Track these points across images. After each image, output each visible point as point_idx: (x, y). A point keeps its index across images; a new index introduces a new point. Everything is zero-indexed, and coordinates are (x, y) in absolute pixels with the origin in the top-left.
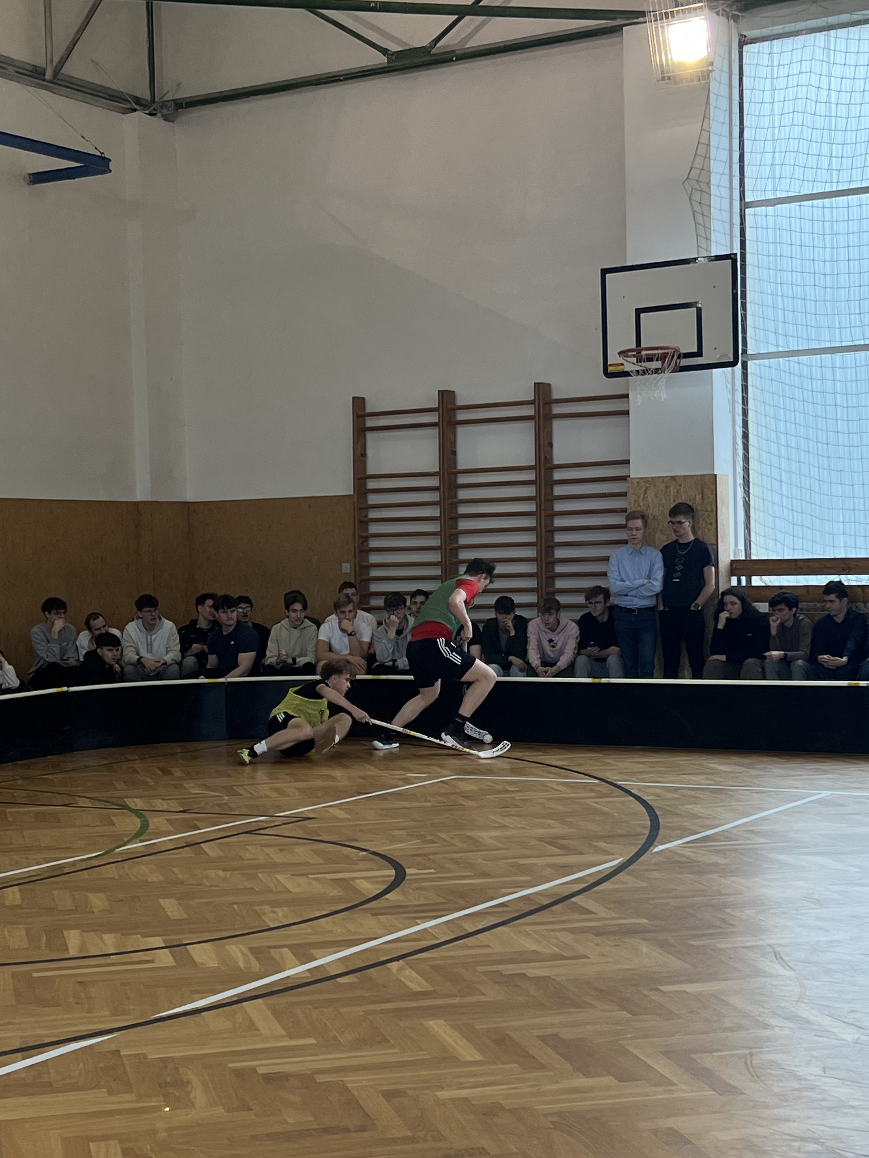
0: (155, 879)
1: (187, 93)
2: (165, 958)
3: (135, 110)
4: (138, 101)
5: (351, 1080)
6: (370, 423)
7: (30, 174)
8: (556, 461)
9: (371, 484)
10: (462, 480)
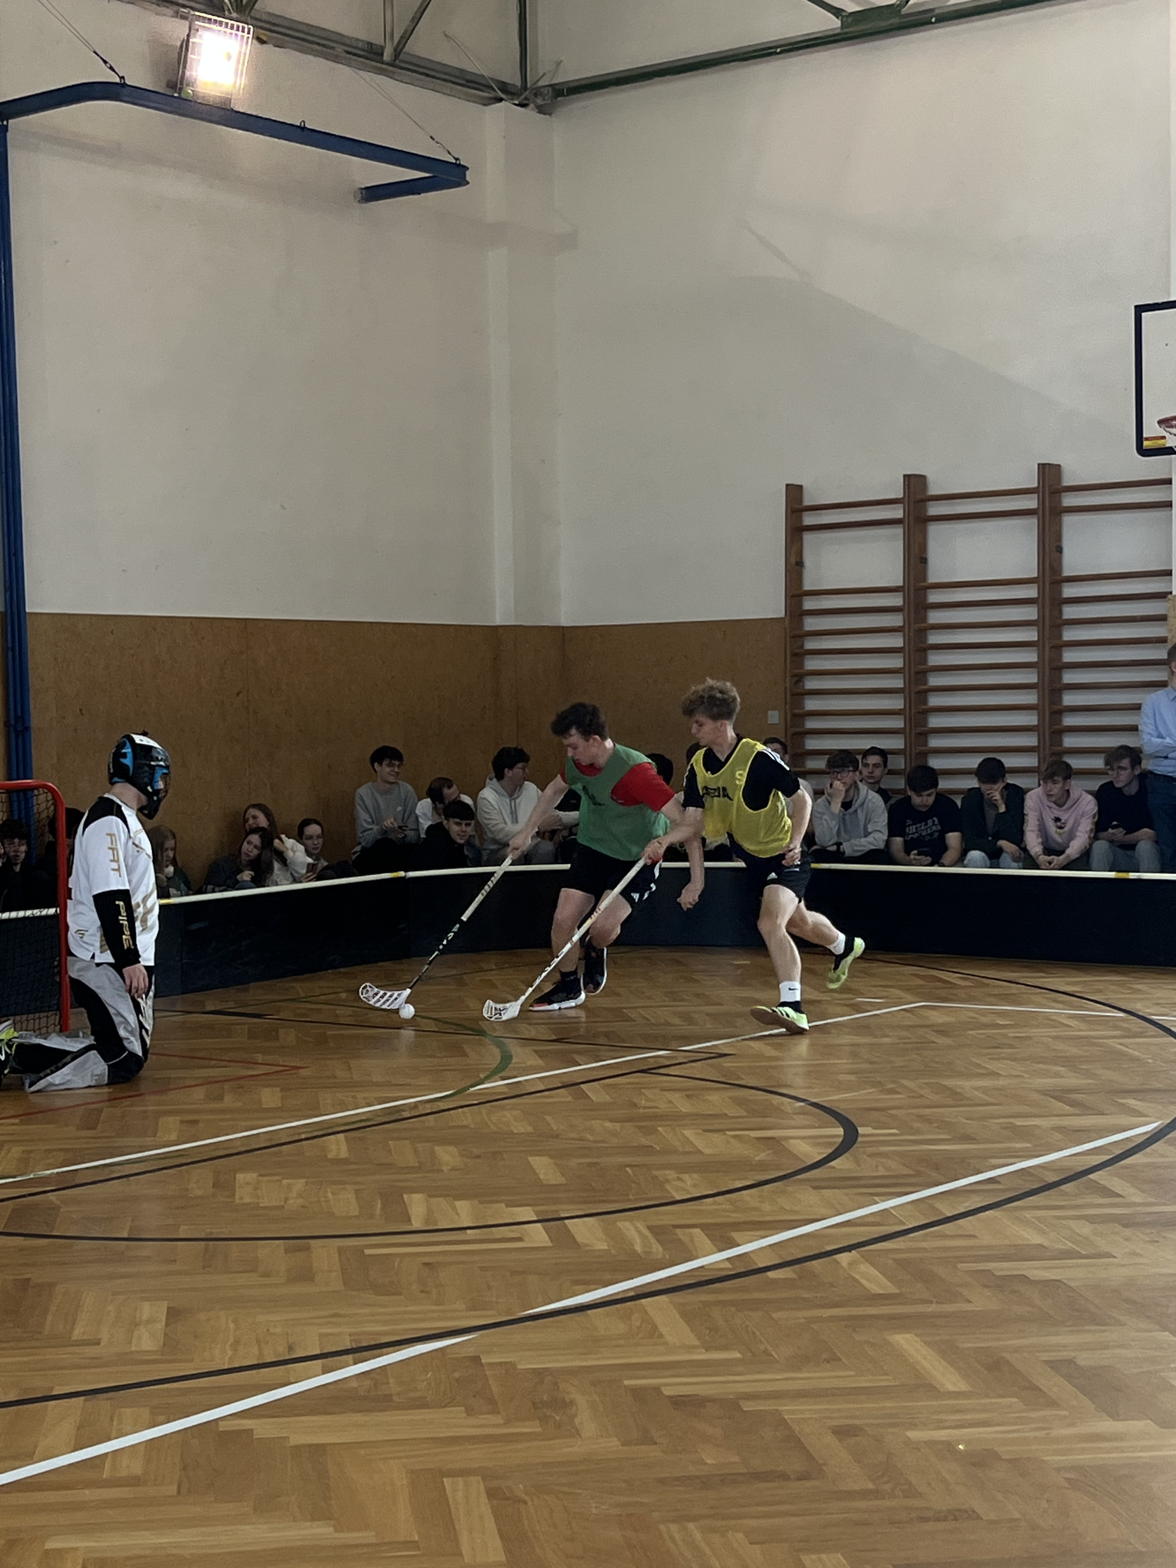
0: (522, 1130)
1: (570, 74)
2: (538, 1235)
3: (500, 100)
4: (504, 87)
5: (790, 1410)
6: (809, 519)
7: (362, 189)
8: (1067, 572)
9: (809, 604)
10: (934, 597)
